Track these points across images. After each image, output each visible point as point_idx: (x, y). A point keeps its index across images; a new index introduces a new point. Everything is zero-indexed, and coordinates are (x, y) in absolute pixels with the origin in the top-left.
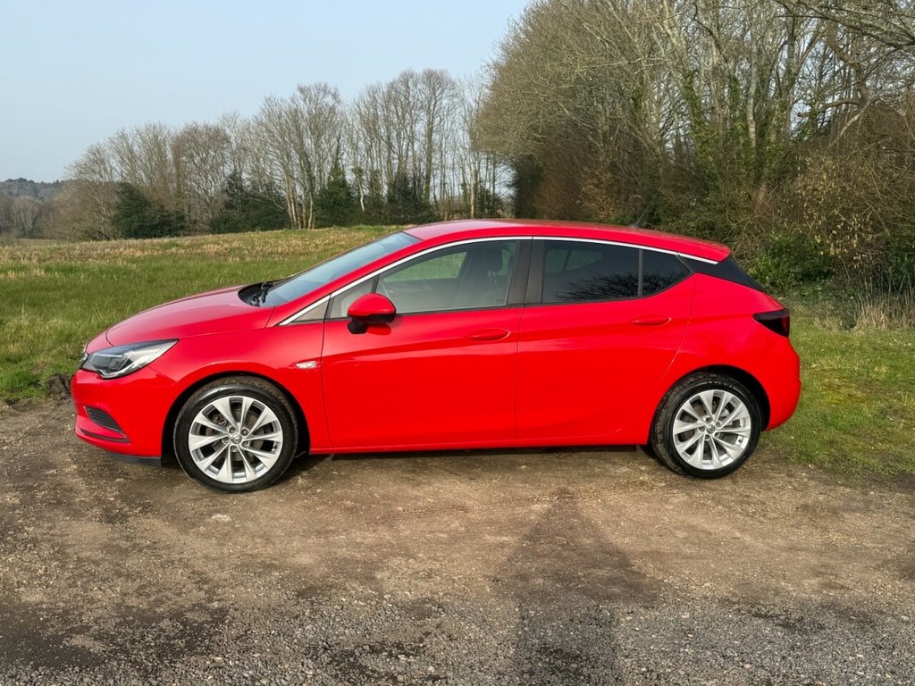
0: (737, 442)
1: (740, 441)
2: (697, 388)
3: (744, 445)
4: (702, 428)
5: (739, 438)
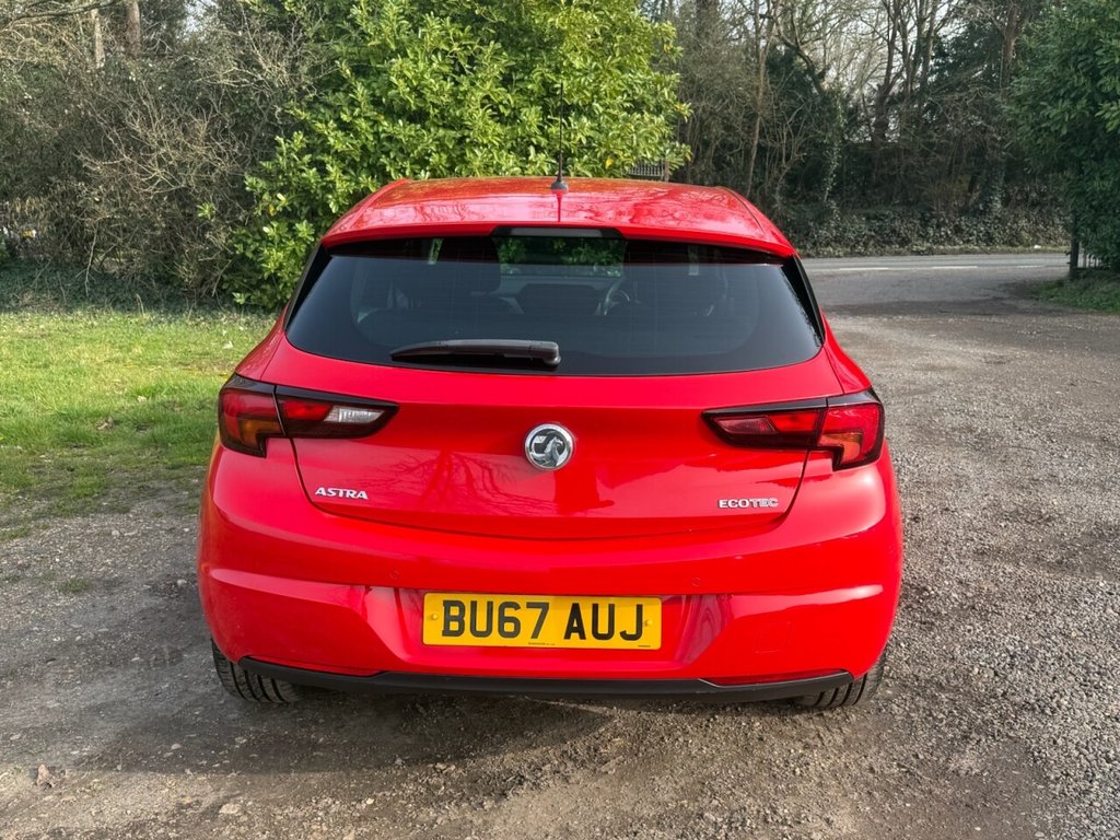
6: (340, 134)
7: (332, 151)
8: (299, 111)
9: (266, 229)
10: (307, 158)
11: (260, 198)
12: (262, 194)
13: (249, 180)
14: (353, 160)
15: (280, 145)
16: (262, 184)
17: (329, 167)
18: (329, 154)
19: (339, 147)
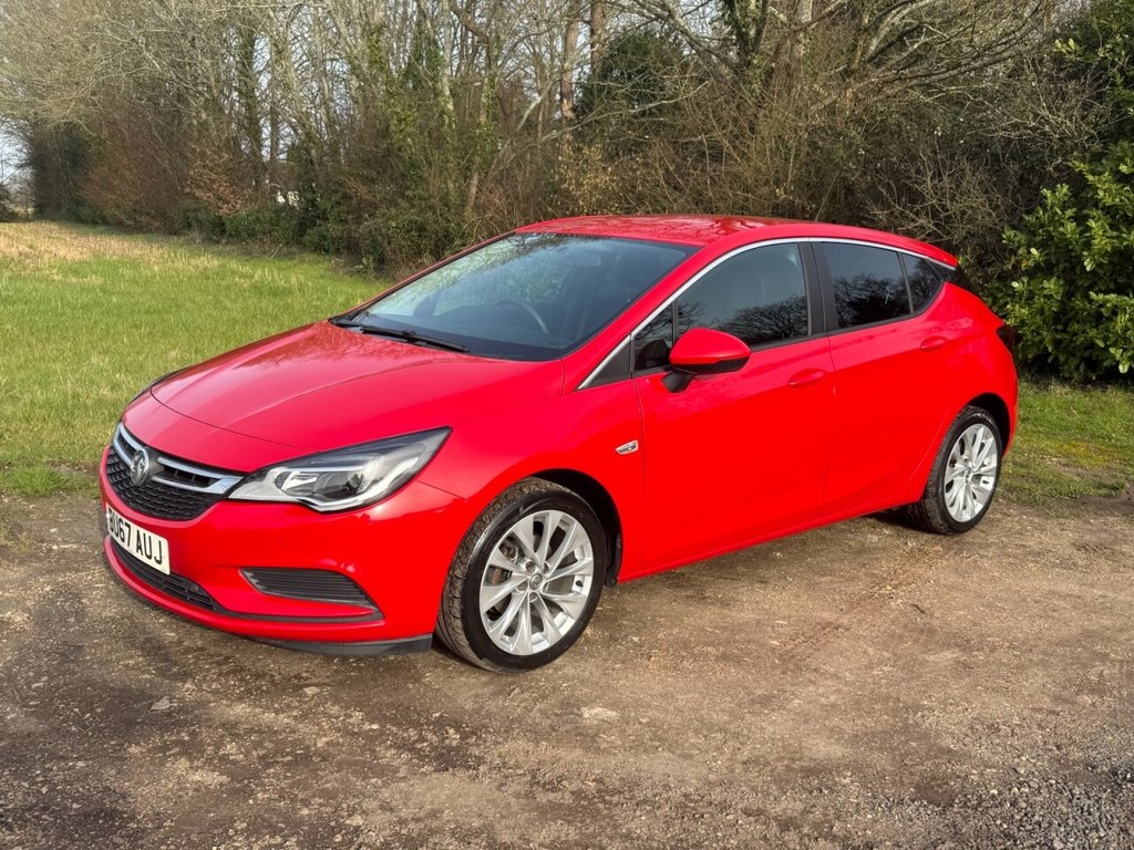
0: (982, 485)
1: (985, 482)
2: (965, 423)
3: (989, 487)
4: (962, 474)
5: (983, 478)
6: (1114, 187)
7: (1100, 205)
8: (1077, 163)
9: (1015, 284)
10: (1070, 212)
11: (1014, 252)
12: (1018, 248)
13: (1009, 233)
14: (1125, 215)
15: (1046, 198)
16: (1021, 237)
17: (1092, 223)
18: (1097, 208)
19: (1108, 201)
